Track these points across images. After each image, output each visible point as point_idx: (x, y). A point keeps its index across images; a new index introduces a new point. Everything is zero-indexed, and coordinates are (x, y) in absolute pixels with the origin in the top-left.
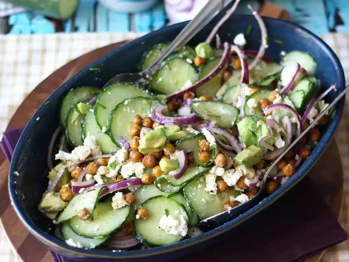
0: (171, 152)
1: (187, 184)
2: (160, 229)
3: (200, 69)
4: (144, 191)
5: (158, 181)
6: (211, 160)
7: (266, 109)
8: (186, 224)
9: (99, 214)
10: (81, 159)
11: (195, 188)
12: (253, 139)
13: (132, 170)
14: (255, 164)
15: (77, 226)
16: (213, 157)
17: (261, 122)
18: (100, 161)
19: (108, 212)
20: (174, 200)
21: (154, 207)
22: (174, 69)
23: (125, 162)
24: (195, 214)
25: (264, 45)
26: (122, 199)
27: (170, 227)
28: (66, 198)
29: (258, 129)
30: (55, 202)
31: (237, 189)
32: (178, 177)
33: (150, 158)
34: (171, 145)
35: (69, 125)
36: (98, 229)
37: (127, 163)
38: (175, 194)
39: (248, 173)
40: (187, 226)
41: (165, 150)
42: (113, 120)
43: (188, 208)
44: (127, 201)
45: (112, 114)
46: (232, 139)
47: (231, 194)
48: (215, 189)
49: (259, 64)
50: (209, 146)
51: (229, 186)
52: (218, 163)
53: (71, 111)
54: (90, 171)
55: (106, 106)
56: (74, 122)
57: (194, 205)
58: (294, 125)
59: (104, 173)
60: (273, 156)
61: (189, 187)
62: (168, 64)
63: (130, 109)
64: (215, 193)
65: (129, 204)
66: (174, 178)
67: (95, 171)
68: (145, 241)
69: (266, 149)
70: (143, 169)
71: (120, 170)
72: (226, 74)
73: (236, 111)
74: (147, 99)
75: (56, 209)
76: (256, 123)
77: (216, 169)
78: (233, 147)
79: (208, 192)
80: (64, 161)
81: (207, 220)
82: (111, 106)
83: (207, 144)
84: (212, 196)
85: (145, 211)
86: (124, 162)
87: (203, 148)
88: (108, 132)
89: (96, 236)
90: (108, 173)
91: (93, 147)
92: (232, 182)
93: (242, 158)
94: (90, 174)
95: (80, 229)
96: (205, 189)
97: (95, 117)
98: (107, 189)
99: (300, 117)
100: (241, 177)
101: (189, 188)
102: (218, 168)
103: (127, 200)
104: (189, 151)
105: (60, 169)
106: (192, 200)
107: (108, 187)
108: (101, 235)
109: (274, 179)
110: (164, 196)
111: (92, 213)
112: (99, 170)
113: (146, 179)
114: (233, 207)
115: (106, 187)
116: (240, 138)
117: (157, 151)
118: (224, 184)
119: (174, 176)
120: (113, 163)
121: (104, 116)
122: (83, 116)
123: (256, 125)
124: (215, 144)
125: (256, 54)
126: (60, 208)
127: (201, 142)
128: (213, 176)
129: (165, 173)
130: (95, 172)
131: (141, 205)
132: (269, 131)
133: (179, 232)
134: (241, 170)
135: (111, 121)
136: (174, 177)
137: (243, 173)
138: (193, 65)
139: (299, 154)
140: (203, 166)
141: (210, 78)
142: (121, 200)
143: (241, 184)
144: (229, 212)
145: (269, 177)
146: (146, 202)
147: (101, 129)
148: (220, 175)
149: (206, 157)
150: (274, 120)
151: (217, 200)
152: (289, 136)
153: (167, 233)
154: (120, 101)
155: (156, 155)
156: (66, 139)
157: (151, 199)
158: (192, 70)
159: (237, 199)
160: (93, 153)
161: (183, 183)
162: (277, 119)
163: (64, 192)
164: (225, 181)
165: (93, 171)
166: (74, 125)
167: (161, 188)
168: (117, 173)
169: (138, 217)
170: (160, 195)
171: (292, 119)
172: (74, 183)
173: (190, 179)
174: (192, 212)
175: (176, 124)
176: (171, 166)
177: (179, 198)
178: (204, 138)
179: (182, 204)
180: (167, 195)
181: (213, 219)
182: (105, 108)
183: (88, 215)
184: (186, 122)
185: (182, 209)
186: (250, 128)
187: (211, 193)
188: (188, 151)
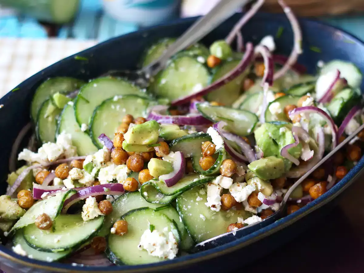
0: (164, 152)
1: (181, 194)
2: (141, 249)
3: (214, 71)
4: (125, 201)
5: (144, 187)
6: (215, 166)
7: (293, 112)
8: (175, 243)
9: (64, 225)
10: (50, 159)
11: (192, 201)
12: (273, 148)
13: (113, 174)
14: (274, 178)
15: (33, 237)
16: (219, 162)
17: (285, 129)
18: (74, 163)
19: (75, 224)
20: (164, 214)
21: (135, 221)
22: (182, 69)
23: (105, 164)
24: (190, 233)
25: (297, 49)
26: (95, 207)
27: (154, 245)
28: (24, 204)
29: (280, 137)
30: (10, 207)
31: (248, 208)
32: (171, 183)
33: (136, 158)
34: (166, 144)
35: (41, 120)
36: (59, 241)
37: (107, 166)
38: (165, 207)
39: (263, 188)
40: (176, 246)
41: (157, 149)
42: (97, 117)
43: (181, 226)
44: (100, 210)
45: (95, 111)
46: (245, 147)
47: (240, 215)
48: (218, 204)
49: (289, 72)
50: (215, 150)
51: (237, 201)
52: (225, 171)
53: (45, 104)
54: (59, 173)
55: (89, 100)
56: (48, 117)
57: (188, 222)
58: (328, 137)
59: (78, 176)
60: (298, 173)
61: (184, 198)
62: (174, 61)
63: (120, 108)
64: (218, 209)
65: (103, 215)
66: (166, 186)
67: (64, 174)
68: (120, 262)
69: (289, 163)
70: (127, 173)
71: (97, 175)
72: (247, 82)
73: (255, 119)
74: (144, 98)
75: (9, 216)
76: (279, 129)
77: (222, 179)
78: (247, 157)
79: (209, 208)
80: (29, 162)
81: (205, 244)
82: (96, 100)
83: (212, 146)
84: (214, 214)
85: (123, 224)
86: (103, 164)
87: (207, 151)
88: (89, 132)
89: (55, 249)
90: (82, 178)
91: (67, 147)
92: (242, 196)
93: (257, 166)
94: (59, 177)
95: (36, 240)
96: (206, 204)
97: (73, 112)
98: (77, 195)
99: (336, 127)
100: (253, 193)
101: (184, 200)
102: (225, 177)
103: (102, 208)
104: (189, 156)
105: (23, 172)
106: (187, 215)
107: (79, 192)
108: (61, 248)
109: (298, 203)
110: (151, 209)
111: (54, 221)
112: (70, 173)
113: (129, 184)
114: (240, 228)
115: (77, 191)
116: (256, 147)
117: (146, 151)
118: (231, 199)
119: (166, 181)
120: (89, 164)
121: (86, 113)
122: (59, 111)
123: (279, 132)
124: (223, 147)
125: (285, 60)
126: (14, 215)
127: (205, 145)
128: (218, 187)
129: (154, 179)
130: (66, 176)
131: (120, 218)
132: (295, 139)
133: (166, 253)
134: (255, 183)
135: (94, 118)
136: (165, 183)
137: (257, 187)
138: (205, 65)
139: (332, 175)
140: (204, 174)
141: (227, 81)
142: (93, 207)
143: (253, 201)
144: (234, 234)
145: (291, 199)
146: (126, 215)
147: (80, 126)
148: (226, 188)
149: (210, 162)
150: (302, 128)
151: (221, 220)
152: (321, 150)
153: (149, 254)
154: (108, 97)
155: (145, 155)
156: (36, 139)
157: (133, 211)
158: (204, 71)
159: (246, 222)
160: (66, 154)
161: (177, 192)
162: (306, 127)
163: (23, 196)
164: (232, 195)
165: (62, 173)
166: (47, 121)
167: (147, 198)
168: (94, 179)
169: (113, 230)
170: (146, 206)
171: (325, 129)
172: (35, 186)
173: (186, 187)
174: (186, 231)
175: (176, 123)
176: (163, 168)
177: (170, 213)
178: (210, 139)
179: (173, 220)
180: (154, 207)
181: (213, 243)
182: (88, 102)
183: (48, 222)
184: (188, 122)
185: (172, 226)
186: (270, 134)
187: (212, 209)
188: (187, 155)
